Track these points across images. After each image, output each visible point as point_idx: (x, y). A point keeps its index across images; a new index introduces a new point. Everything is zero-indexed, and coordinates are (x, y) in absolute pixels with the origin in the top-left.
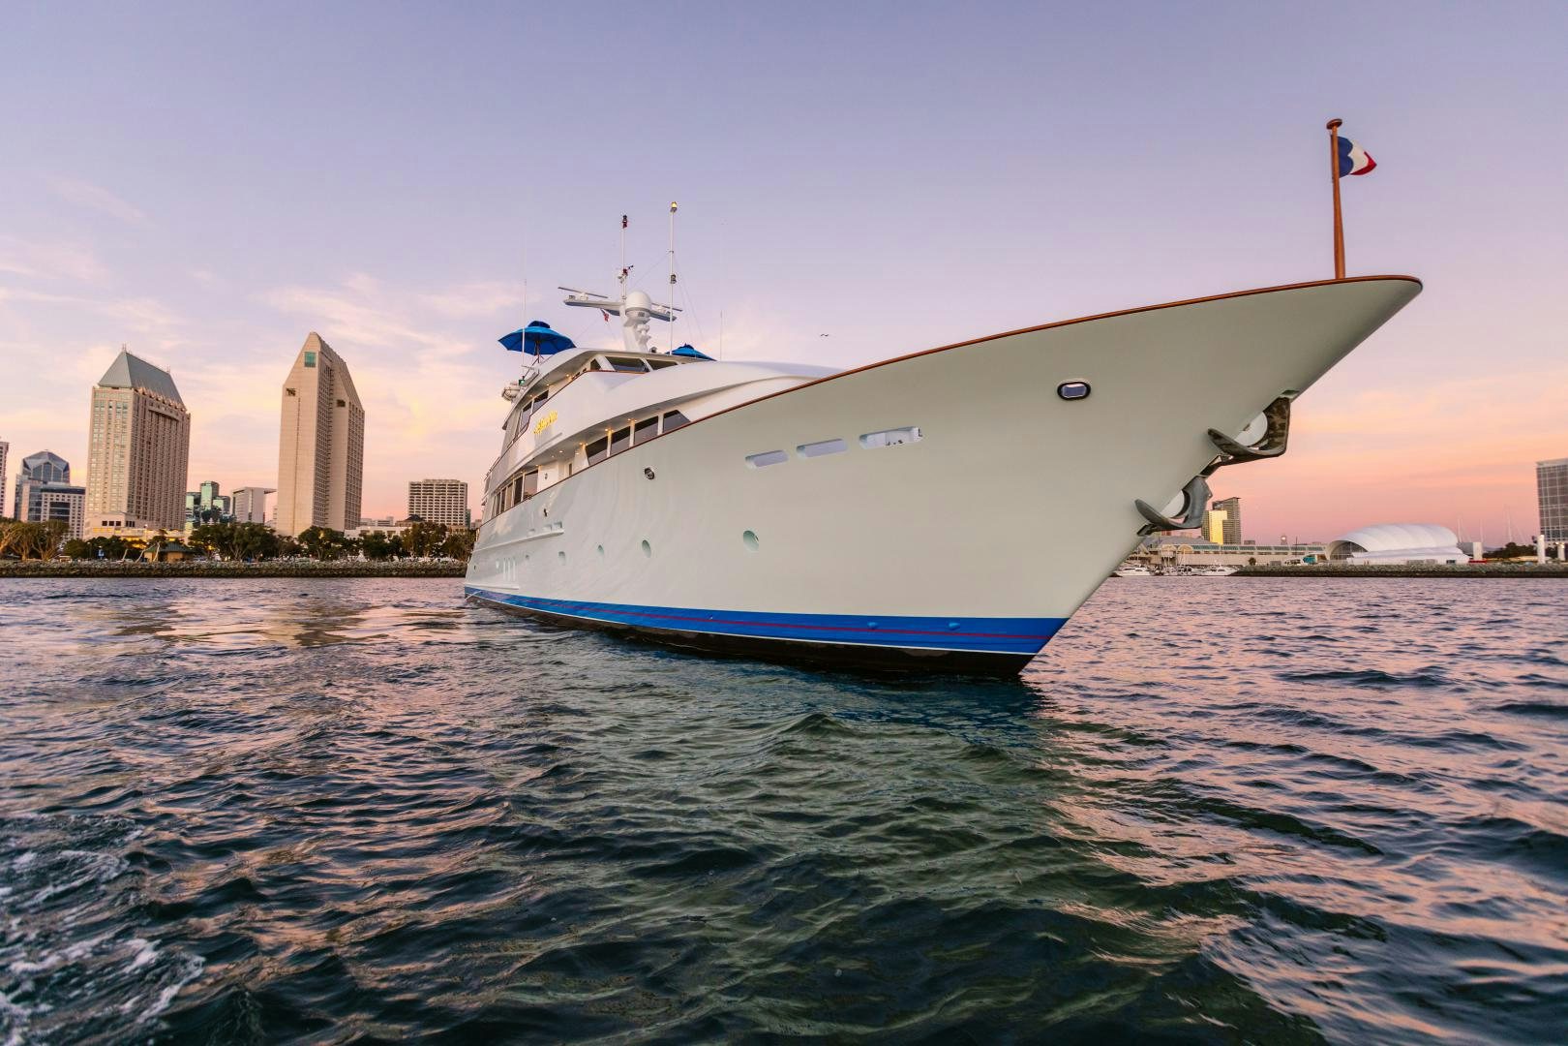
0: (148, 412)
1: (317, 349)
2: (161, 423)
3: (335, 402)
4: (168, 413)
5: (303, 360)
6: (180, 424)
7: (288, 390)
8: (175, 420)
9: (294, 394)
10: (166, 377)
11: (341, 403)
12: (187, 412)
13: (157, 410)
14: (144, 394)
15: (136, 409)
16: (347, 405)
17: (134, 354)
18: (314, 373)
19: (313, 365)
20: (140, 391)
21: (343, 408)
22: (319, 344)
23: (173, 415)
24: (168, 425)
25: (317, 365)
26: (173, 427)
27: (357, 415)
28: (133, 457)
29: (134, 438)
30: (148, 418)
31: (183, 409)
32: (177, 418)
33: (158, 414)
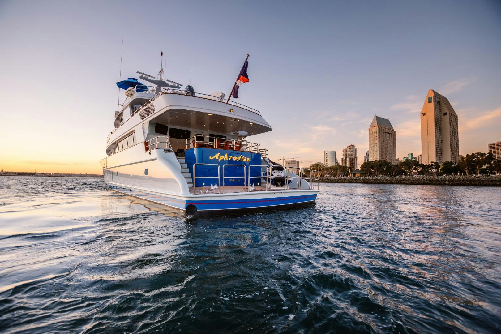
0: (383, 133)
1: (432, 95)
2: (387, 135)
3: (443, 114)
4: (389, 132)
5: (427, 101)
6: (393, 135)
7: (422, 114)
8: (391, 133)
9: (425, 115)
10: (388, 120)
11: (445, 114)
12: (394, 131)
13: (385, 131)
14: (381, 127)
15: (379, 132)
16: (448, 114)
17: (378, 116)
18: (432, 105)
19: (431, 102)
20: (380, 126)
21: (446, 116)
22: (433, 93)
23: (390, 132)
24: (389, 135)
25: (433, 101)
26: (391, 136)
27: (454, 117)
28: (379, 147)
29: (379, 141)
30: (383, 134)
31: (393, 130)
32: (392, 133)
33: (385, 132)
